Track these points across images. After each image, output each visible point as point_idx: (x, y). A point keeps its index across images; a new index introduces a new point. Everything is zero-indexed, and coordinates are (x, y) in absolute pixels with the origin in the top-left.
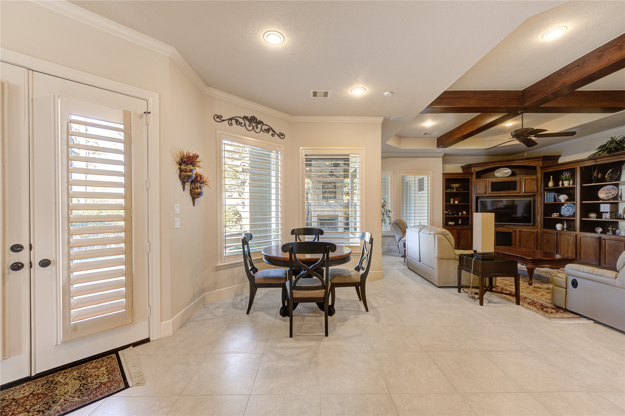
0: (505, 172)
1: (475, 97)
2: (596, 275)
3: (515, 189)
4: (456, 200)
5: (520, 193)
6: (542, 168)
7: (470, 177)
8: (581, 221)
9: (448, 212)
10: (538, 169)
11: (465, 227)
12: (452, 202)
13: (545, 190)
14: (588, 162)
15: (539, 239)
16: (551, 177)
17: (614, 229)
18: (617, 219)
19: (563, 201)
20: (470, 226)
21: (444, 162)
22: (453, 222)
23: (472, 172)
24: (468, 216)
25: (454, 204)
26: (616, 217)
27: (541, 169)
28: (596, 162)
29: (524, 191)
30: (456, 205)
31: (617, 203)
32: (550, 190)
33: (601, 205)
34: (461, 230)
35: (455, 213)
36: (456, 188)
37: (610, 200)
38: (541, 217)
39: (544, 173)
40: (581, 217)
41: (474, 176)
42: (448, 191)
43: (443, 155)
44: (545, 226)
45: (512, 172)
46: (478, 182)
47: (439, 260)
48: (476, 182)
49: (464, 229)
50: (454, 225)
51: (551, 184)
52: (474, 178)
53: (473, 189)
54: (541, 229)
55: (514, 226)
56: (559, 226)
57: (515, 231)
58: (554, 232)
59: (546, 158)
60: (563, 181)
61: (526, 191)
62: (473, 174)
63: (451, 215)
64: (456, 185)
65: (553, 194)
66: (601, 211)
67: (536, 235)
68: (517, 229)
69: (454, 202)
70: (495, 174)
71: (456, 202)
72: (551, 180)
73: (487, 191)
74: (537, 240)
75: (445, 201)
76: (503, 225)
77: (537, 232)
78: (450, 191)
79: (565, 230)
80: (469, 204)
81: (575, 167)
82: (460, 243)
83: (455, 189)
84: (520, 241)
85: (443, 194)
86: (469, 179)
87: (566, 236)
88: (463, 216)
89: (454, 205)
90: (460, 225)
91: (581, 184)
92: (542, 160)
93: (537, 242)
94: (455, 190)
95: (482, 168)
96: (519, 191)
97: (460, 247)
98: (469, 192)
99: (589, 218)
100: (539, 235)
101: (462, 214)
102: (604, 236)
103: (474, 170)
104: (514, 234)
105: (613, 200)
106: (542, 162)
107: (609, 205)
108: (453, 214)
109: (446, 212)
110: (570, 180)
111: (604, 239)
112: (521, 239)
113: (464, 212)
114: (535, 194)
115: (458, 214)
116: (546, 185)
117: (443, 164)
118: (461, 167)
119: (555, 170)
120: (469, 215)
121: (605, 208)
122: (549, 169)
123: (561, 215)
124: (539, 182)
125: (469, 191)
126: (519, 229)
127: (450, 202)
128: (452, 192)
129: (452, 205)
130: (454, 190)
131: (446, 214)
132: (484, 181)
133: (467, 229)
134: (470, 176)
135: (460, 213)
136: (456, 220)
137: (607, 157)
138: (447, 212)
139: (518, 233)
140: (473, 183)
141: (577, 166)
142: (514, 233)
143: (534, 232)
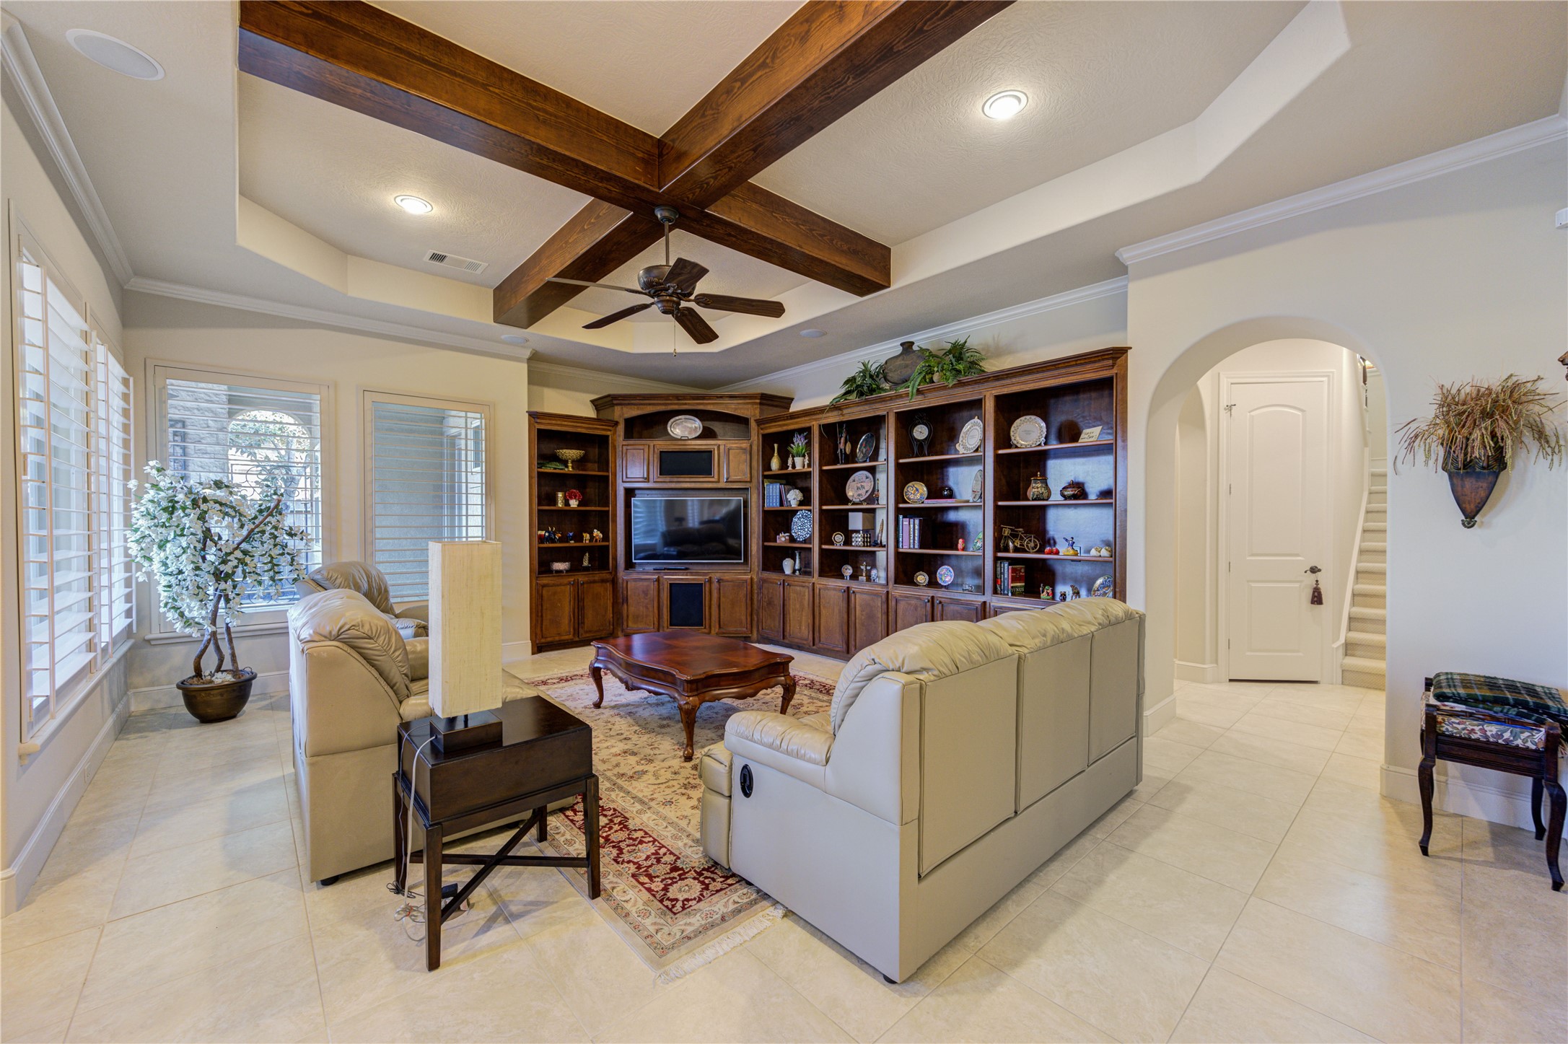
0: (689, 425)
1: (497, 91)
2: (787, 753)
3: (708, 472)
4: (571, 498)
5: (719, 482)
6: (760, 422)
7: (609, 433)
8: (822, 551)
9: (549, 532)
10: (753, 424)
11: (598, 575)
12: (560, 505)
13: (765, 477)
14: (830, 414)
15: (755, 596)
16: (776, 446)
17: (869, 568)
18: (874, 546)
19: (794, 504)
20: (611, 573)
21: (535, 379)
22: (565, 562)
23: (616, 419)
24: (607, 543)
25: (567, 508)
26: (872, 541)
27: (758, 426)
28: (842, 415)
29: (727, 479)
30: (574, 511)
31: (873, 511)
32: (775, 478)
33: (850, 514)
34: (585, 586)
35: (571, 534)
36: (573, 462)
37: (861, 504)
38: (758, 544)
39: (764, 436)
40: (821, 543)
41: (621, 429)
42: (549, 469)
43: (527, 354)
44: (766, 567)
45: (705, 428)
46: (629, 447)
47: (315, 759)
48: (625, 448)
49: (594, 582)
50: (567, 571)
51: (775, 463)
52: (619, 436)
53: (618, 468)
54: (758, 573)
55: (710, 567)
56: (788, 565)
57: (710, 580)
58: (779, 580)
59: (767, 400)
60: (793, 457)
61: (733, 478)
62: (617, 423)
63: (561, 540)
64: (571, 454)
65: (778, 486)
66: (850, 528)
67: (749, 587)
68: (712, 575)
69: (567, 504)
70: (669, 428)
71: (574, 503)
72: (776, 454)
73: (651, 477)
74: (752, 599)
75: (535, 500)
76: (687, 566)
77: (752, 579)
78: (555, 469)
79: (797, 573)
80: (607, 509)
81: (811, 424)
82: (583, 623)
83: (570, 465)
84: (719, 606)
85: (531, 477)
86: (608, 436)
87: (798, 588)
88: (593, 544)
89: (567, 513)
90: (586, 569)
91: (820, 466)
92: (761, 404)
93: (752, 604)
94: (573, 467)
95: (638, 409)
96: (716, 477)
97: (584, 636)
98: (608, 476)
99: (833, 544)
100: (755, 587)
101: (592, 538)
102: (854, 586)
103: (622, 413)
104: (707, 589)
105: (868, 504)
106: (760, 409)
107: (860, 514)
108: (564, 539)
109: (540, 532)
110: (804, 456)
111: (854, 592)
112: (722, 599)
113: (596, 533)
114: (747, 486)
115: (581, 539)
116: (767, 466)
117: (530, 383)
118: (592, 402)
119: (779, 429)
120: (609, 541)
121: (856, 521)
122: (770, 427)
123: (792, 539)
124: (755, 457)
125: (608, 471)
126: (718, 575)
127: (554, 502)
128: (562, 471)
129: (560, 511)
130: (567, 467)
131: (541, 539)
132: (641, 447)
133: (603, 581)
134: (610, 430)
135: (586, 536)
136: (573, 556)
137: (858, 404)
138: (547, 534)
139: (715, 585)
140: (619, 449)
141: (814, 423)
142: (707, 585)
143: (746, 581)
